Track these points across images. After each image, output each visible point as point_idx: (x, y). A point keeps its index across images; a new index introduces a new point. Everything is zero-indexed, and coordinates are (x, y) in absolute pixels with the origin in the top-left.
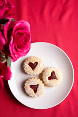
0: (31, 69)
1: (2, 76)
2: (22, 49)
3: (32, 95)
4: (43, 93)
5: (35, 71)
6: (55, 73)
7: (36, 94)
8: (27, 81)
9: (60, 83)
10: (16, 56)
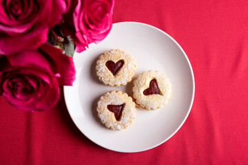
0: (111, 74)
1: (58, 75)
2: (96, 26)
3: (111, 125)
4: (133, 121)
5: (118, 77)
6: (158, 81)
7: (120, 122)
8: (102, 98)
9: (167, 101)
10: (85, 37)
